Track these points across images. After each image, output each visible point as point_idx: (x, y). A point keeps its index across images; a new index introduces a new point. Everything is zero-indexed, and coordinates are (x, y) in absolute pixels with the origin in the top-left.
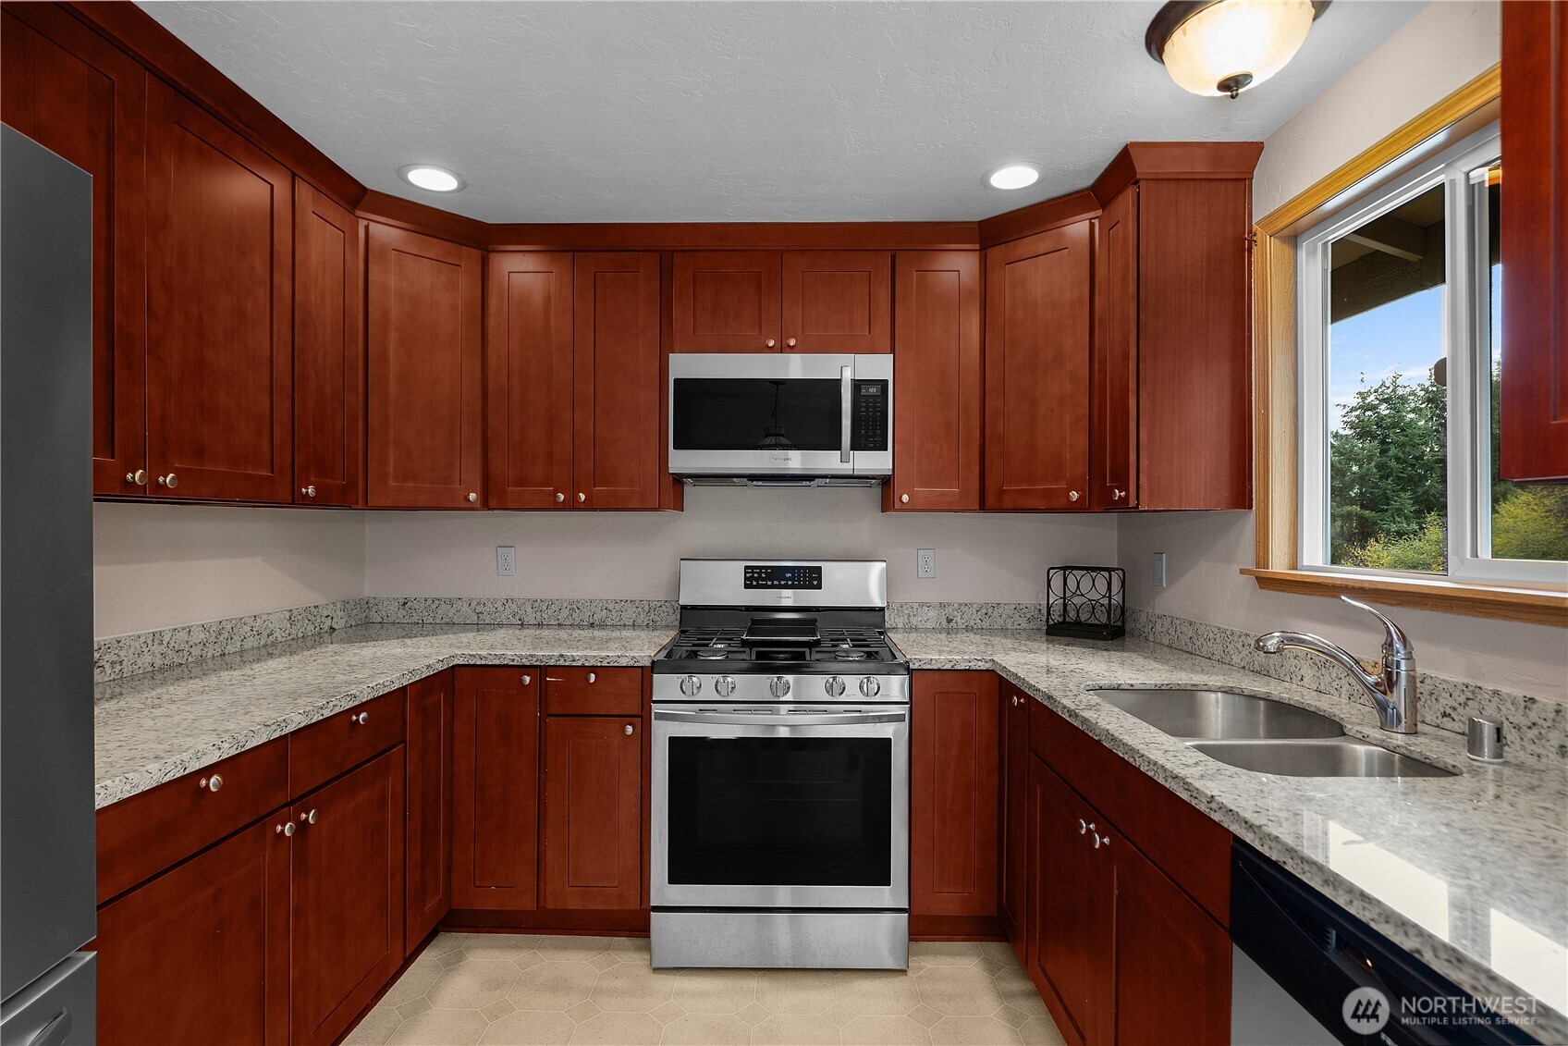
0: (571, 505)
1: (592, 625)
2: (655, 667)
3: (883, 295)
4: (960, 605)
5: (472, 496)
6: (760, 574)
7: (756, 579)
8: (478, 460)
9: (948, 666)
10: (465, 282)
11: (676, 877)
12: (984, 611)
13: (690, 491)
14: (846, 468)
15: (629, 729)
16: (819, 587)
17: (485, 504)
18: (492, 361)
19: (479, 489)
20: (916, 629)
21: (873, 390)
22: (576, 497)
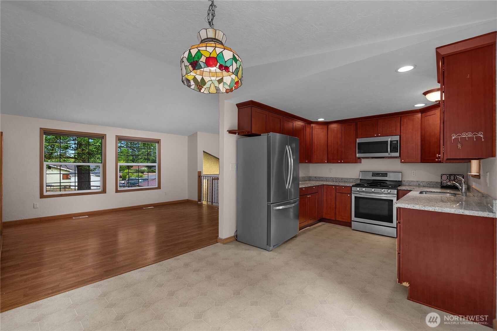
0: (341, 163)
1: (345, 182)
2: (353, 186)
3: (399, 125)
4: (422, 181)
5: (326, 161)
6: (375, 174)
7: (374, 175)
8: (327, 156)
9: (406, 189)
10: (325, 131)
11: (355, 217)
12: (428, 183)
13: (362, 160)
14: (390, 156)
15: (349, 195)
16: (387, 177)
17: (328, 162)
18: (329, 141)
19: (327, 160)
20: (411, 186)
21: (395, 142)
22: (341, 161)
